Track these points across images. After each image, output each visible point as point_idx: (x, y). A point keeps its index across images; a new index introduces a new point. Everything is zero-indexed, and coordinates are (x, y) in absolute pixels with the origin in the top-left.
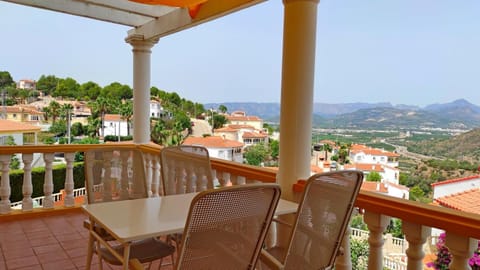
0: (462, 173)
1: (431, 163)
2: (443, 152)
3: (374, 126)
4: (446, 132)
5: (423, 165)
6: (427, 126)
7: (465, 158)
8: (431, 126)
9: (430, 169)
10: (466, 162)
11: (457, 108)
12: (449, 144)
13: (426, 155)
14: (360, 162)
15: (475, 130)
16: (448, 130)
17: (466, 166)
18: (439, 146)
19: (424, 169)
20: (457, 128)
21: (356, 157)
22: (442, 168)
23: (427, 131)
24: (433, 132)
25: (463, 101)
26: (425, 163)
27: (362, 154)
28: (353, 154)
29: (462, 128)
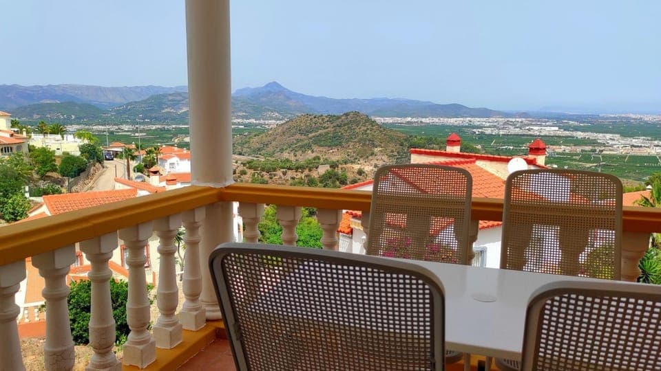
0: (284, 174)
1: (250, 165)
2: (259, 149)
3: (173, 119)
4: (261, 125)
5: (242, 168)
6: (238, 117)
7: (286, 155)
8: (243, 117)
9: (250, 172)
10: (288, 160)
11: (270, 92)
12: (265, 140)
13: (240, 154)
14: (173, 171)
15: (291, 120)
16: (262, 121)
17: (288, 165)
18: (255, 142)
19: (243, 173)
20: (271, 118)
21: (167, 165)
22: (263, 170)
23: (239, 124)
24: (246, 125)
25: (275, 83)
26: (244, 165)
27: (175, 160)
28: (164, 160)
29: (277, 119)
